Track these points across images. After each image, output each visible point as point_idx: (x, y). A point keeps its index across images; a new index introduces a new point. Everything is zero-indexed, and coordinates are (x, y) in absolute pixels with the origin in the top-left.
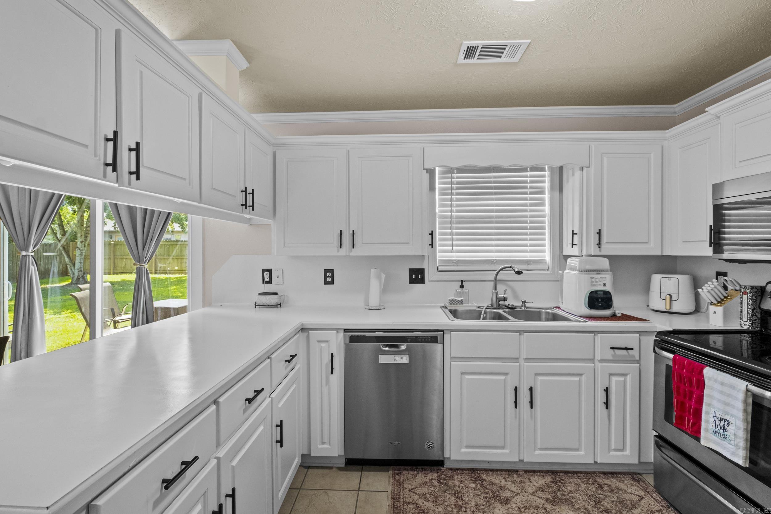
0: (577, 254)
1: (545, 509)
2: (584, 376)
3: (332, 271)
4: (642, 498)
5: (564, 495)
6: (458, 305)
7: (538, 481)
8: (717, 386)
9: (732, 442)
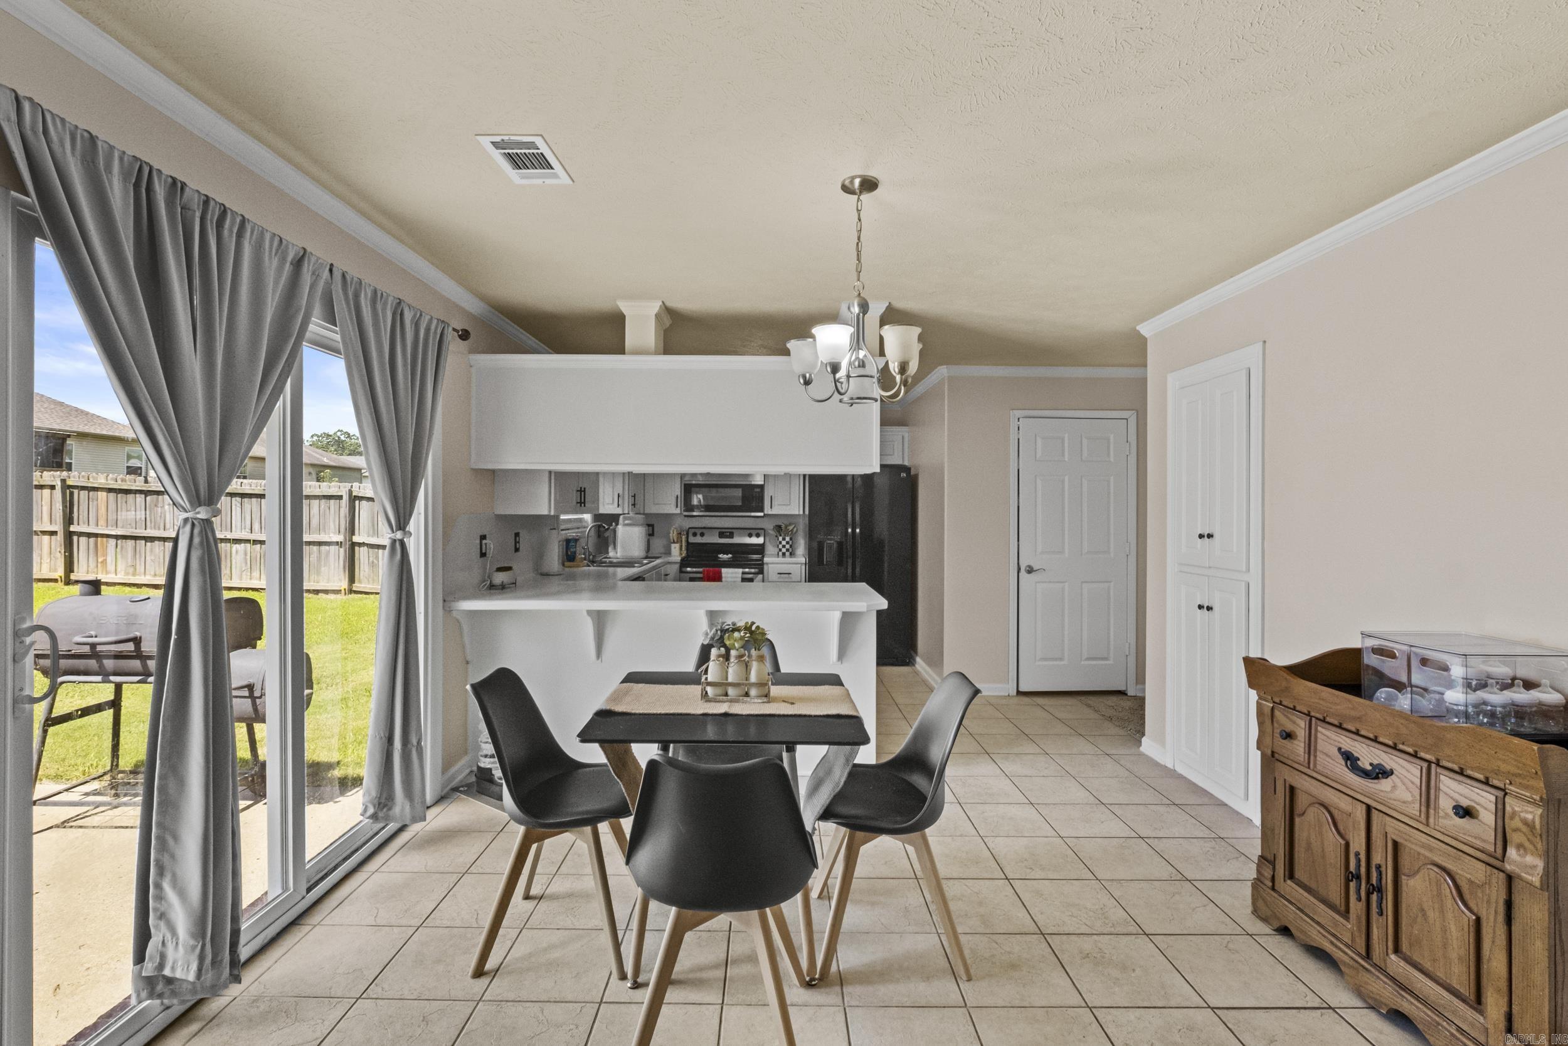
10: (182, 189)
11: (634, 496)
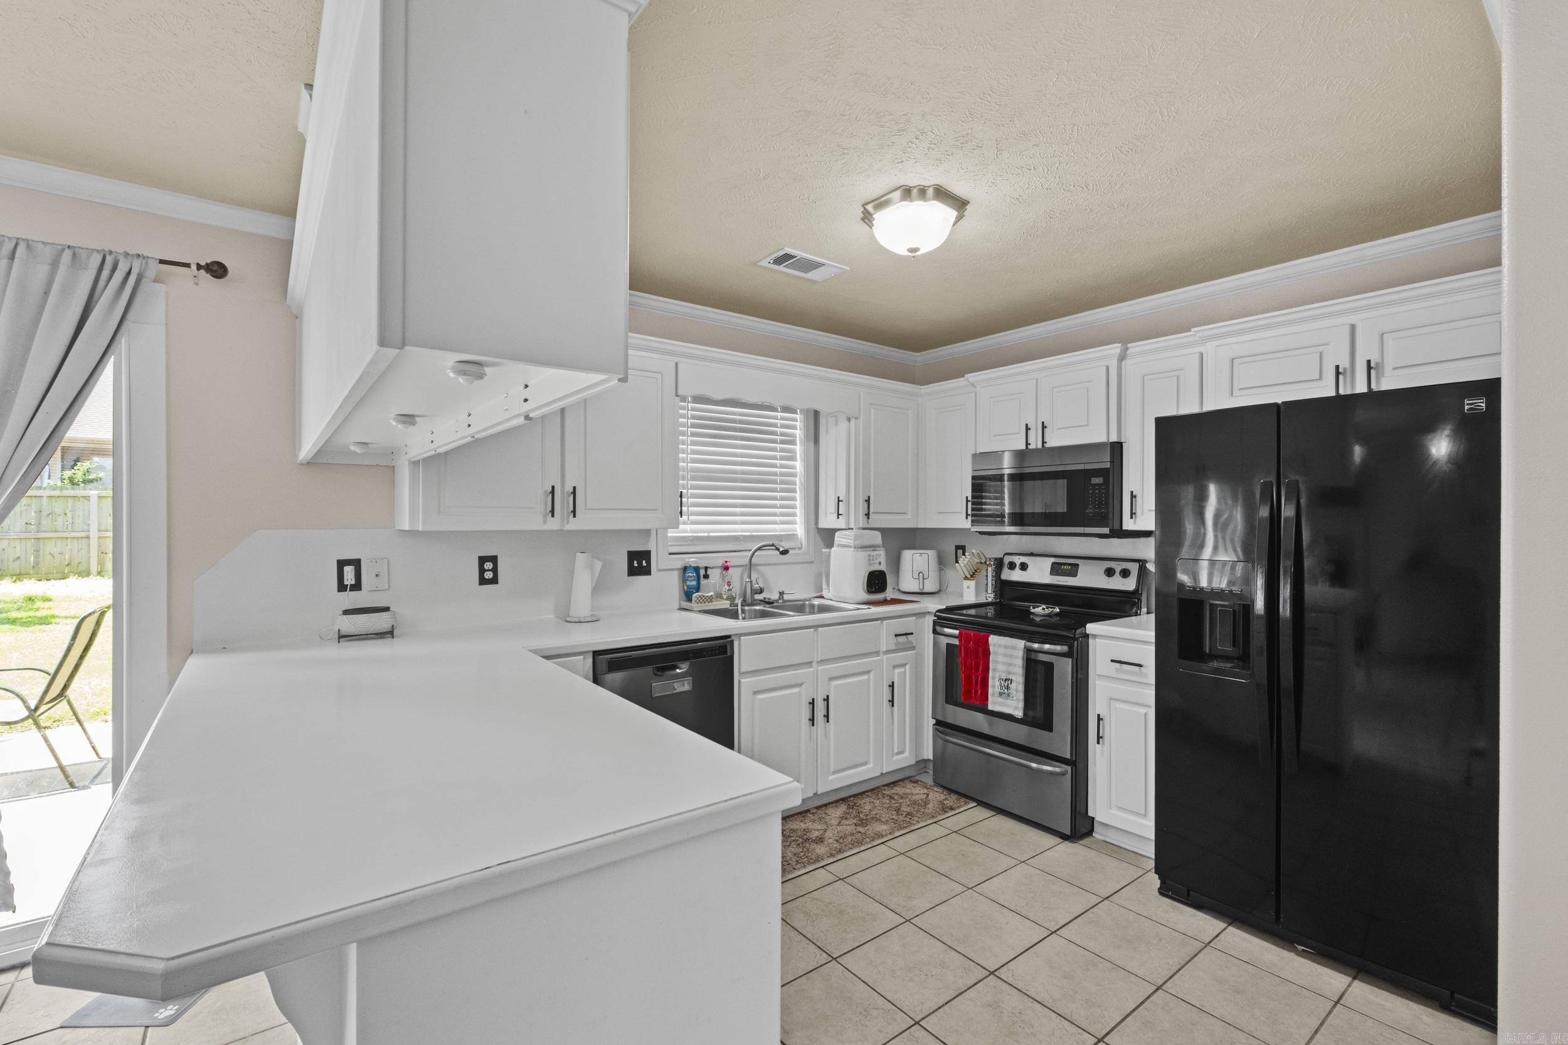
0: (843, 527)
1: (859, 832)
2: (872, 674)
3: (494, 559)
4: (928, 795)
5: (867, 815)
6: (707, 604)
7: (836, 813)
8: (1002, 651)
9: (1015, 698)
11: (868, 501)
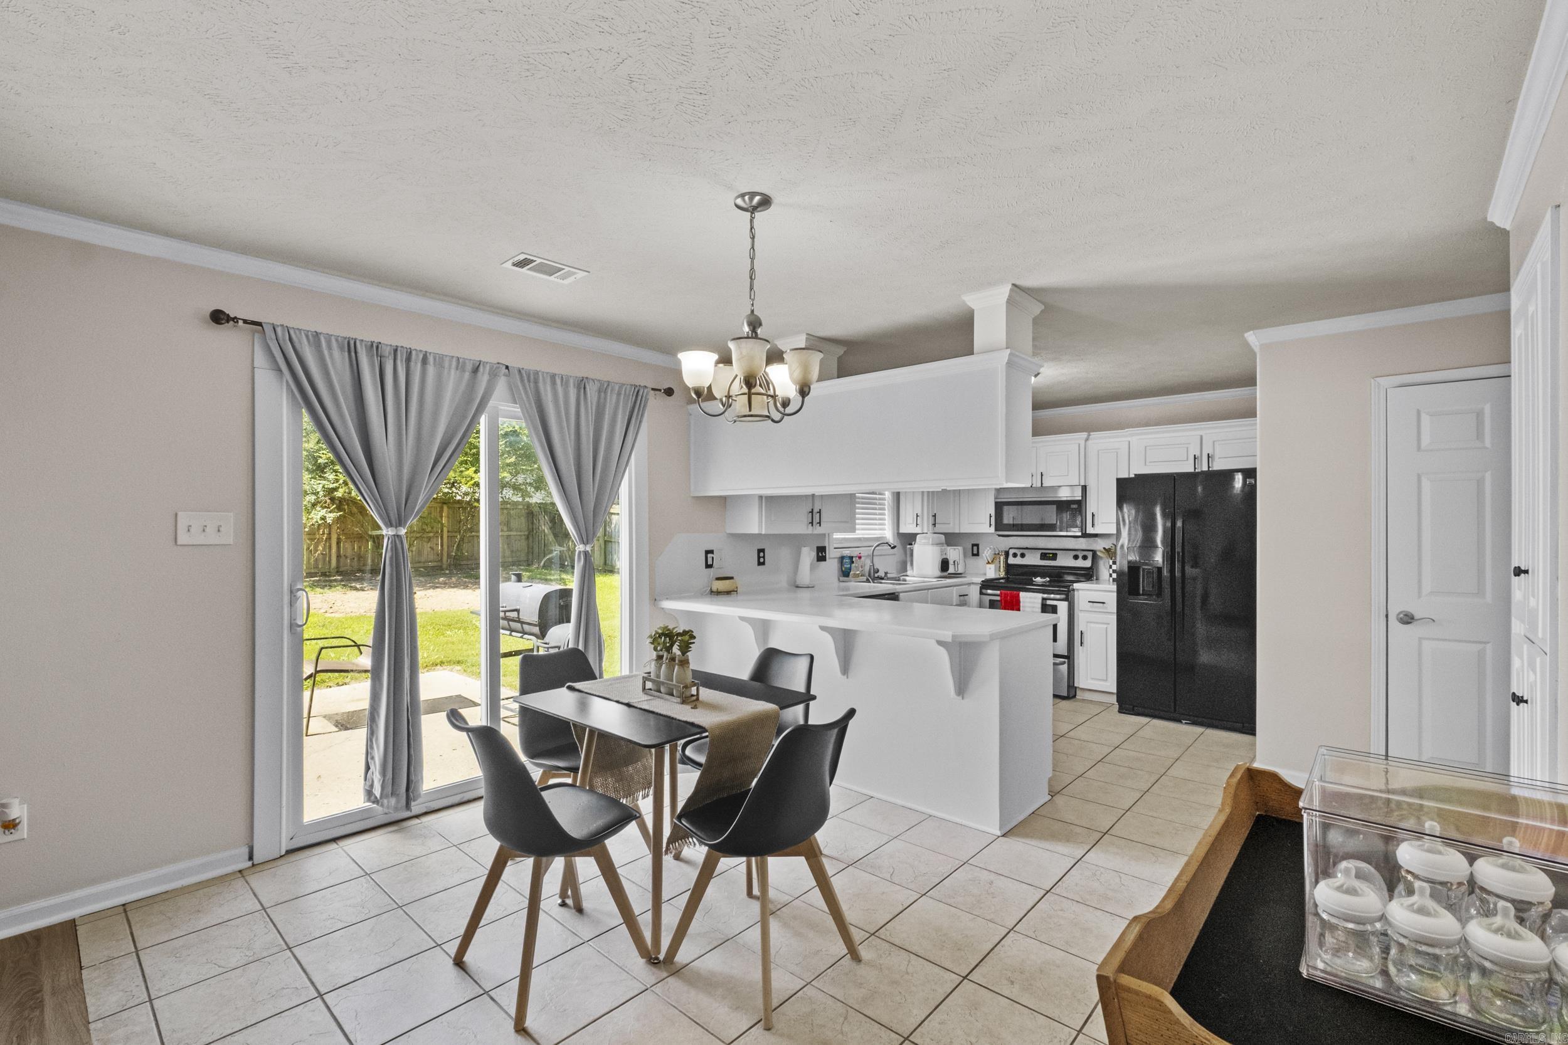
0: (920, 532)
3: (763, 551)
8: (1028, 600)
10: (377, 348)
11: (935, 516)
